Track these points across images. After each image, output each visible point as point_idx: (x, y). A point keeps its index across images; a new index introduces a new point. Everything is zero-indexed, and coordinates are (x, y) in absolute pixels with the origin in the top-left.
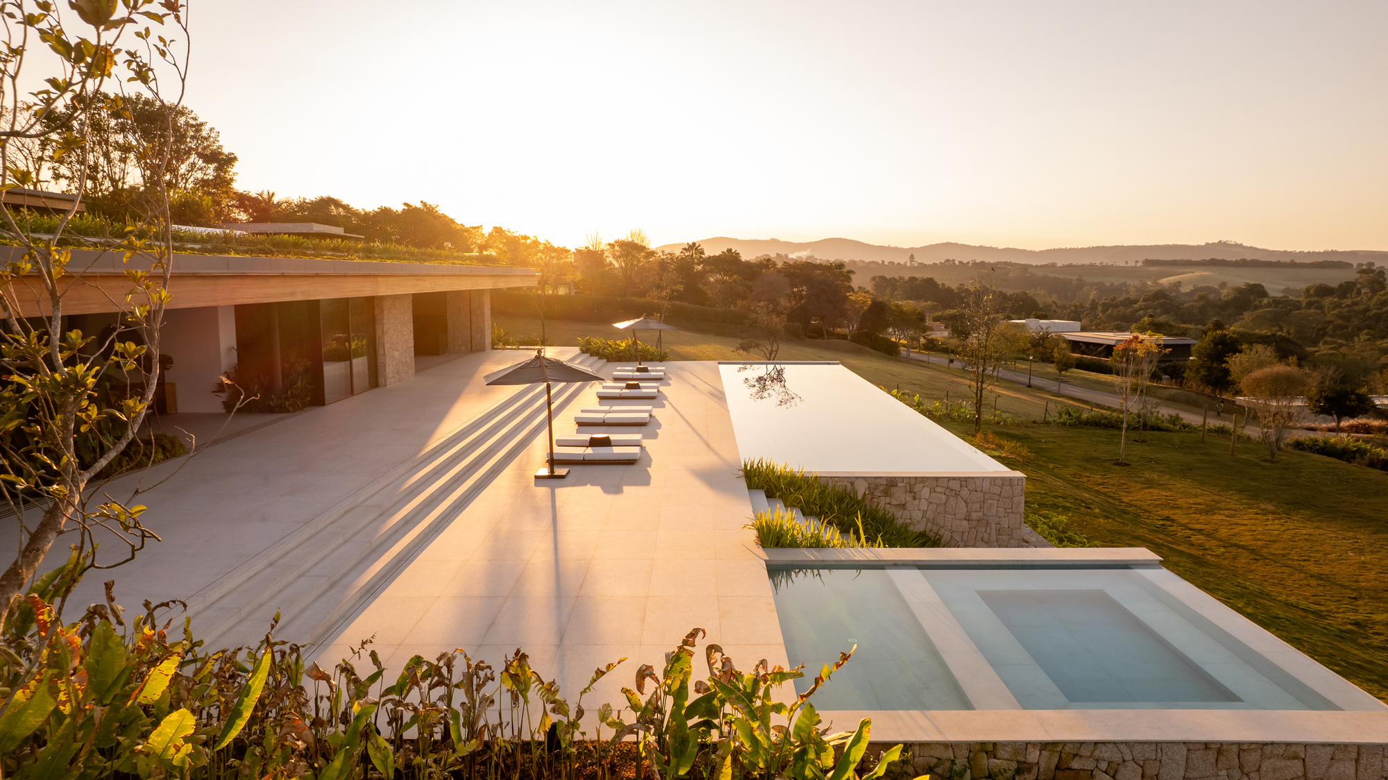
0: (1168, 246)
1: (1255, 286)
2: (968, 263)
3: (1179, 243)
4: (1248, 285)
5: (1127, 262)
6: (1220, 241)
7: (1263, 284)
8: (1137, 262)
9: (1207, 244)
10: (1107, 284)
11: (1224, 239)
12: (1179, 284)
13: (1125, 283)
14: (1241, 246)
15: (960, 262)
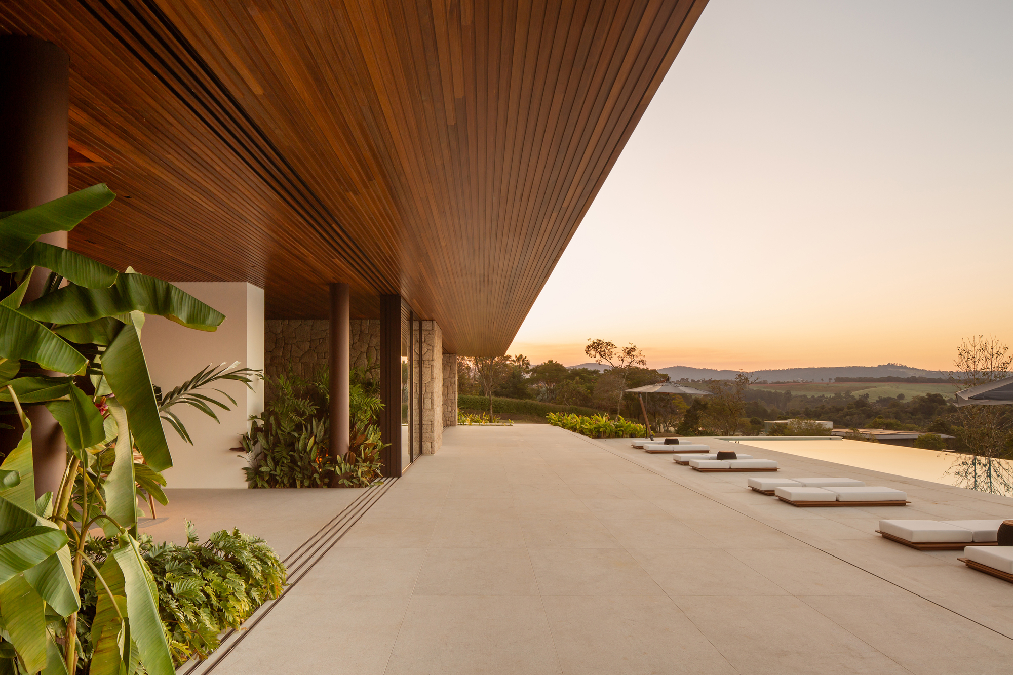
0: (850, 367)
1: (936, 396)
2: (699, 381)
3: (858, 365)
4: (929, 395)
5: (822, 380)
6: (889, 364)
7: (941, 394)
8: (831, 379)
9: (879, 366)
10: (809, 397)
11: (892, 362)
12: (867, 396)
13: (823, 396)
14: (905, 367)
15: (692, 381)
